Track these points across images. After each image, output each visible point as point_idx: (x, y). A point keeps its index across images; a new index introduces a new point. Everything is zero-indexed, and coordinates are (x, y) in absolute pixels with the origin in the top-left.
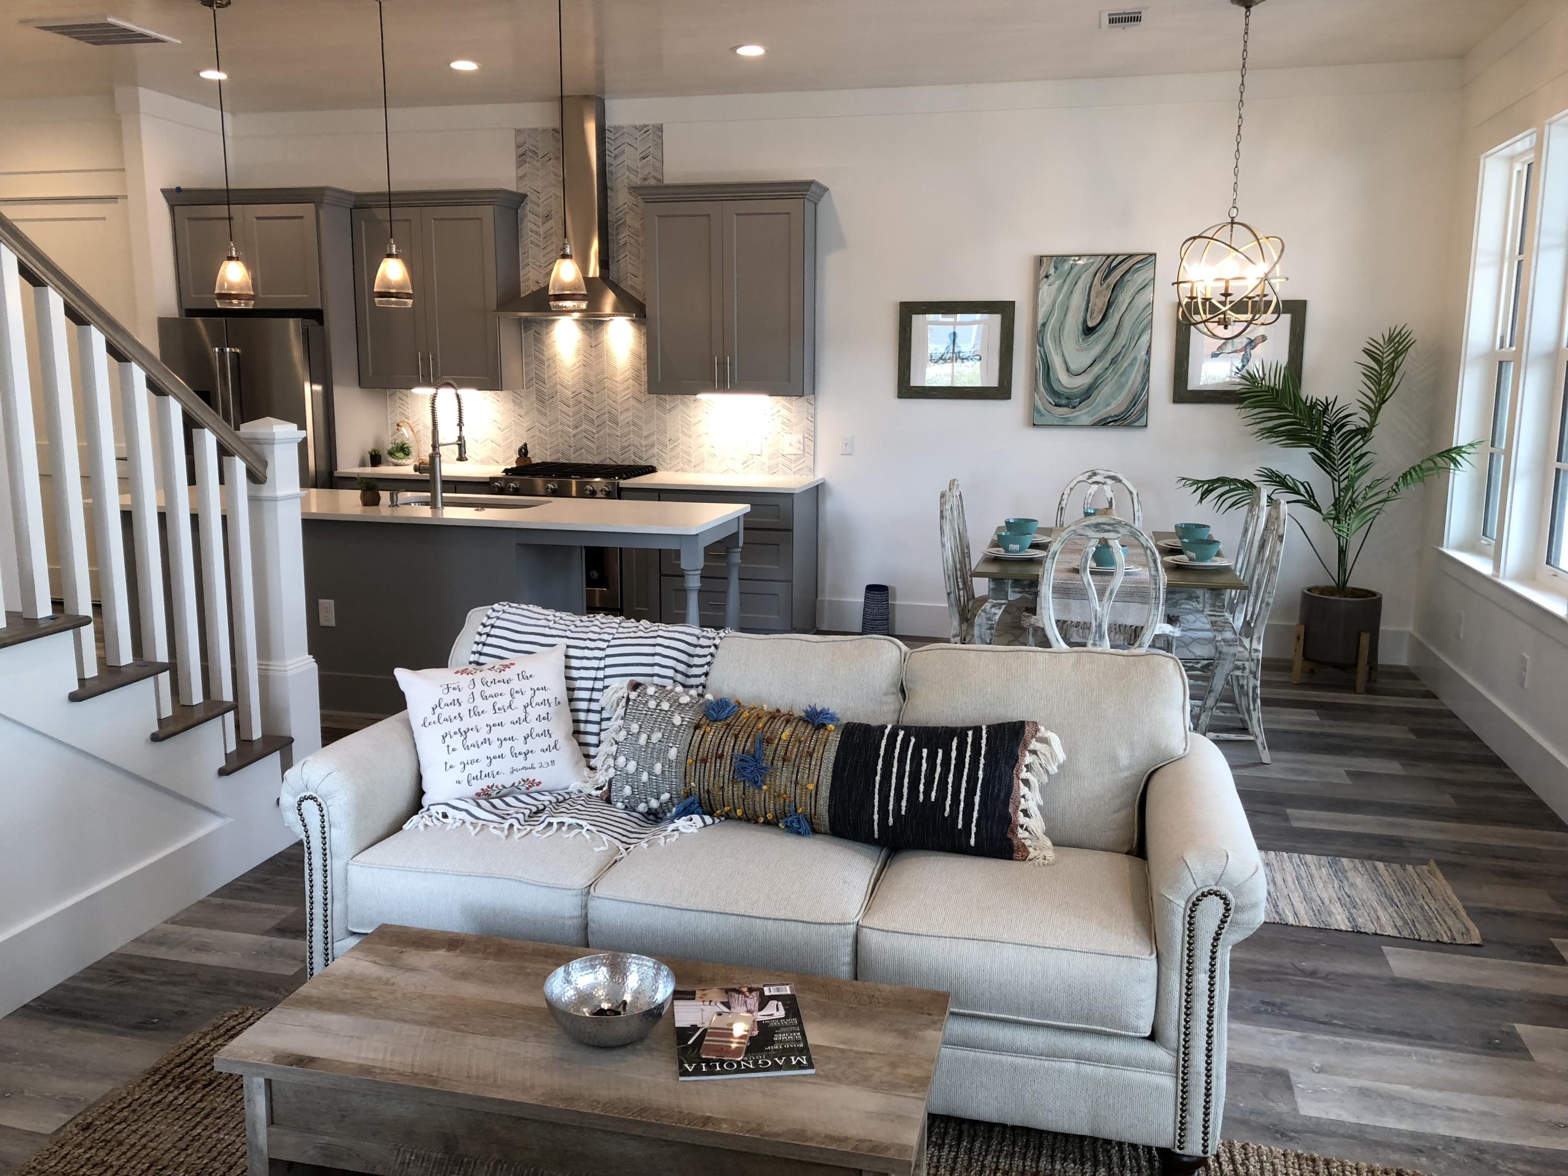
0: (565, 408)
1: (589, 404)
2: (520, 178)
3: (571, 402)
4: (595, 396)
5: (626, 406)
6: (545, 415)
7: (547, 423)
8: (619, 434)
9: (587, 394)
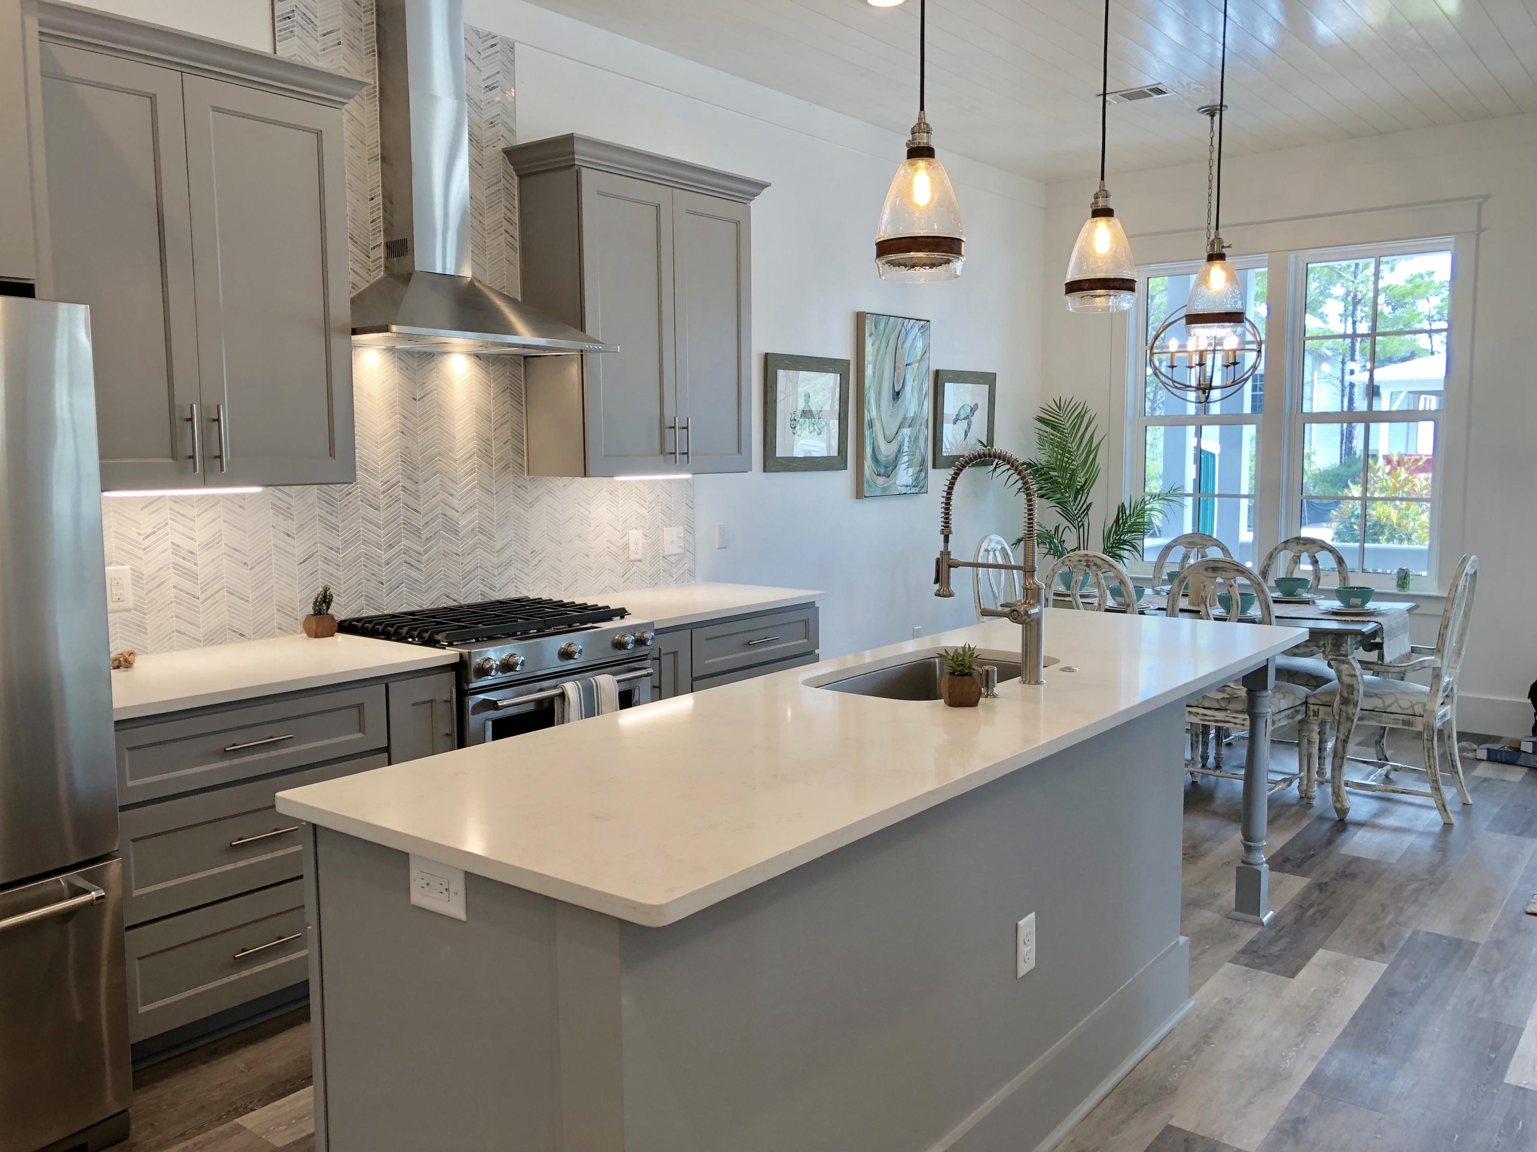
0: (371, 513)
1: (411, 501)
3: (382, 501)
4: (421, 487)
5: (469, 502)
6: (335, 528)
7: (338, 543)
8: (460, 551)
9: (409, 485)
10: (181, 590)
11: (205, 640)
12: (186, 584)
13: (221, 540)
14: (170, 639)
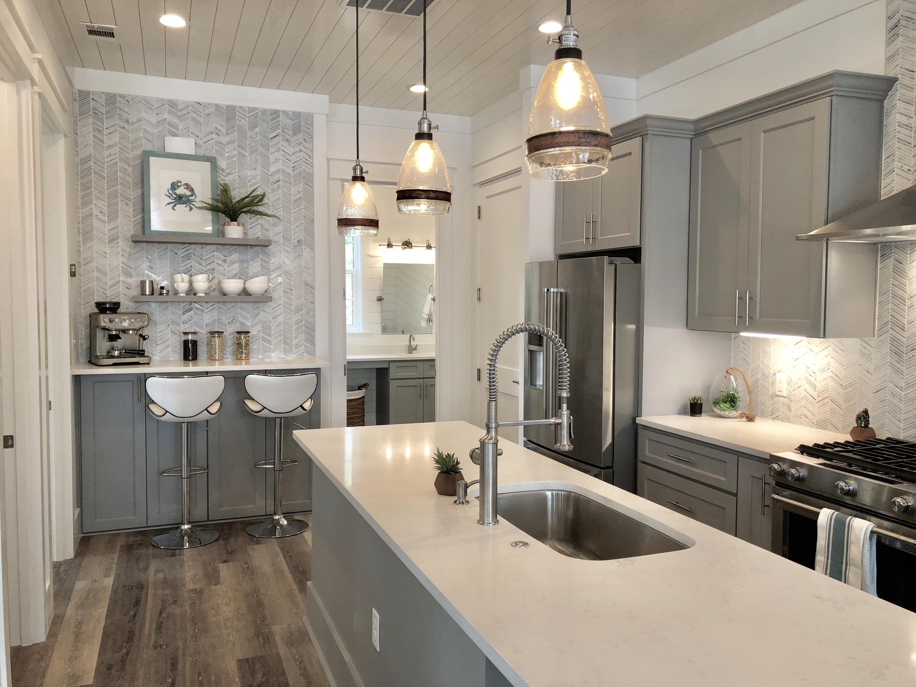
2: (889, 59)
6: (901, 373)
7: (902, 384)
10: (808, 393)
11: (817, 425)
12: (811, 391)
13: (829, 369)
14: (801, 418)
